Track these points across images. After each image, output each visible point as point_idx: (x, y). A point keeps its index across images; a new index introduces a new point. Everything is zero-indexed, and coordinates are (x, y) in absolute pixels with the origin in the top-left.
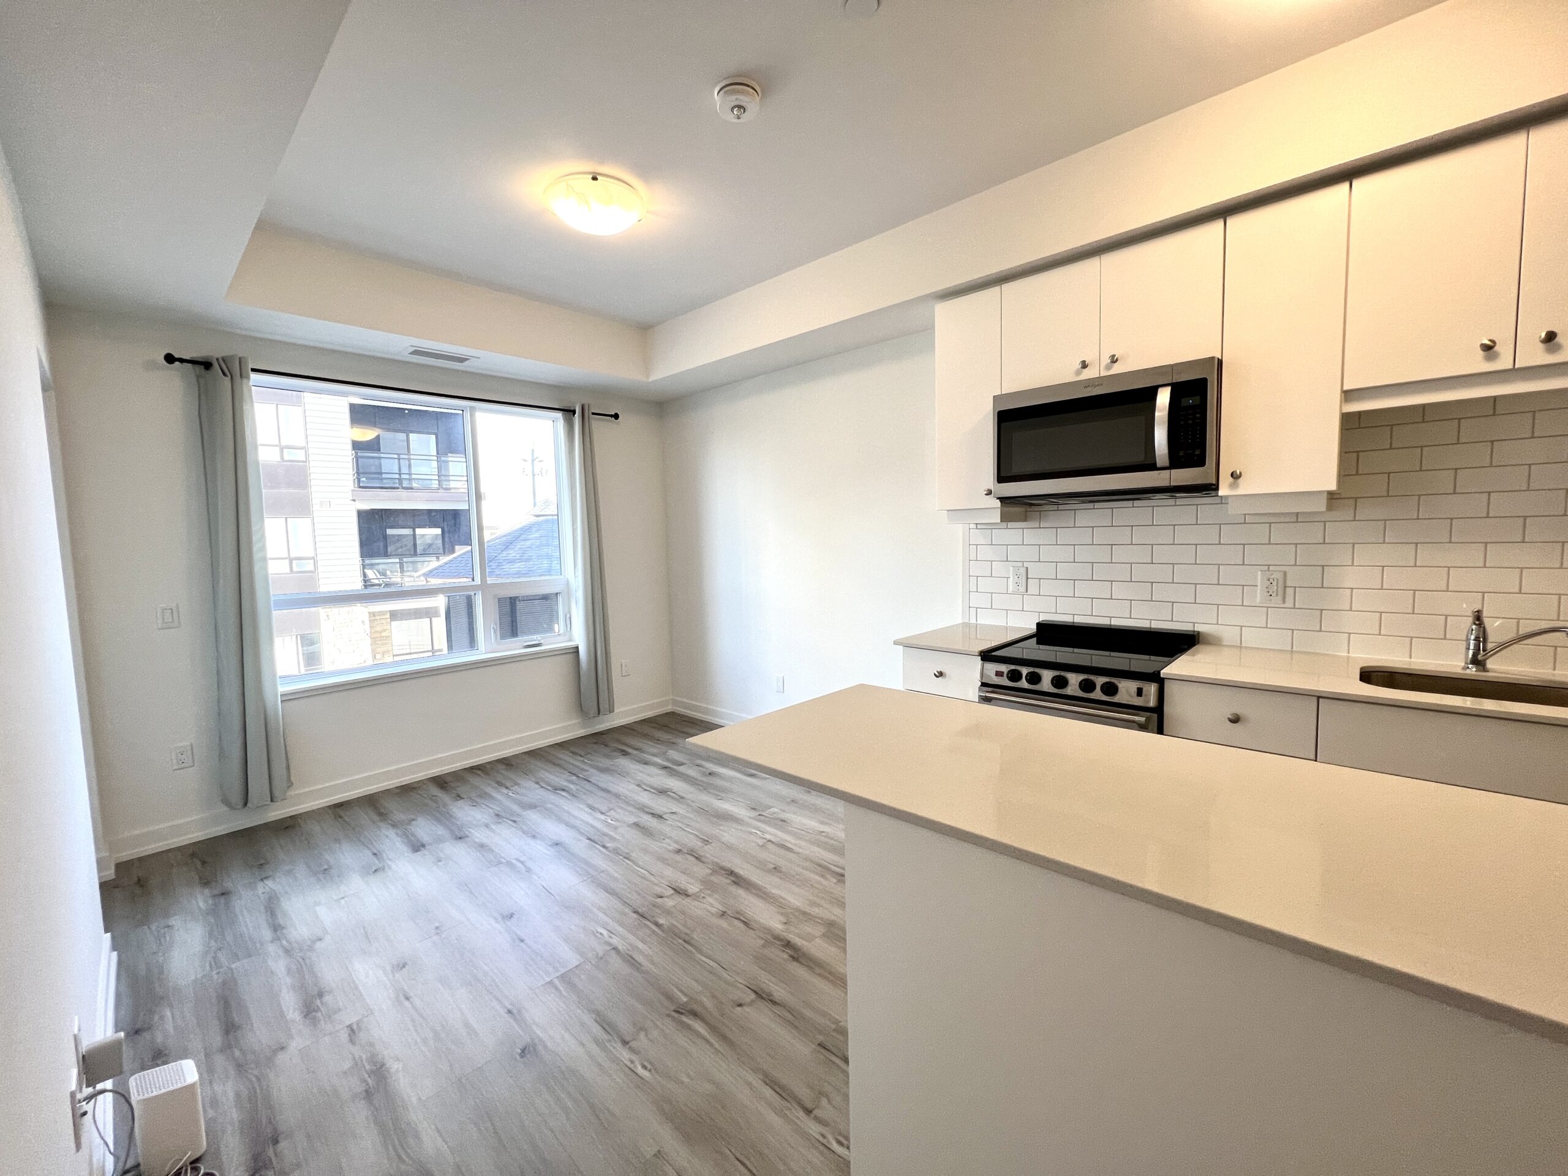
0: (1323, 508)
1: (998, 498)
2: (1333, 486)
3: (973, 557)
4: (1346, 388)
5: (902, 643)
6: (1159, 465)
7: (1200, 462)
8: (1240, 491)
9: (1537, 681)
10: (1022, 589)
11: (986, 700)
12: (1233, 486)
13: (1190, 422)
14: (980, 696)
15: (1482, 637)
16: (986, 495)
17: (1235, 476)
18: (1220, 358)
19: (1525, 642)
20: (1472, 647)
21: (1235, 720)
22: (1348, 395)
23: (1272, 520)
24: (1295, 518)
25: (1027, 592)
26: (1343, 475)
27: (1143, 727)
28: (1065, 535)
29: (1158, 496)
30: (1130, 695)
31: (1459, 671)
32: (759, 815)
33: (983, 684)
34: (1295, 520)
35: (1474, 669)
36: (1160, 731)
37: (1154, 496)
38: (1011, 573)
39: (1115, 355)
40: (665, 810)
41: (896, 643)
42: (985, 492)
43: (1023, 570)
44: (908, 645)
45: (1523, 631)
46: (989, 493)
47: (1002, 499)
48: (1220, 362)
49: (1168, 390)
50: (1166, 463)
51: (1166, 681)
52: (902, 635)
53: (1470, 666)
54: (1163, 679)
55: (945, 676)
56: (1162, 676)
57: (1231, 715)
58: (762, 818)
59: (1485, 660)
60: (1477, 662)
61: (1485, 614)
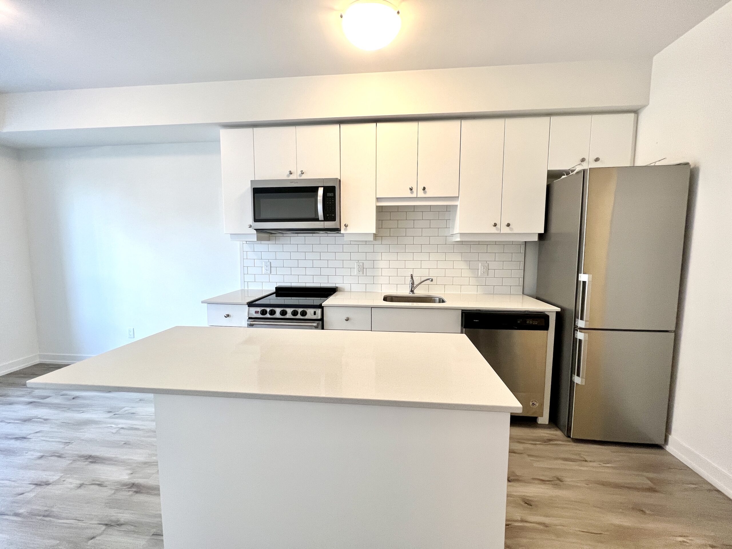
0: (372, 239)
1: (255, 229)
2: (375, 232)
3: (245, 257)
4: (377, 197)
5: (206, 302)
6: (320, 219)
7: (333, 219)
8: (348, 232)
9: (424, 295)
10: (269, 272)
11: (251, 325)
12: (346, 230)
13: (330, 203)
14: (248, 324)
15: (413, 284)
16: (249, 227)
17: (346, 226)
18: (340, 179)
19: (422, 284)
20: (411, 286)
21: (347, 320)
22: (378, 199)
23: (359, 243)
24: (365, 243)
25: (271, 273)
26: (378, 228)
27: (316, 328)
28: (287, 248)
29: (321, 232)
30: (312, 315)
31: (408, 294)
32: (114, 415)
33: (250, 318)
34: (365, 244)
35: (412, 293)
36: (323, 328)
37: (320, 232)
38: (263, 265)
39: (302, 171)
40: (29, 432)
41: (203, 302)
42: (249, 226)
43: (269, 264)
44: (209, 303)
45: (422, 280)
46: (250, 226)
47: (257, 230)
48: (340, 181)
49: (322, 188)
50: (323, 219)
51: (324, 307)
52: (206, 298)
53: (411, 292)
54: (323, 307)
55: (231, 316)
56: (323, 305)
57: (346, 318)
58: (116, 416)
59: (414, 290)
60: (412, 291)
61: (414, 275)
